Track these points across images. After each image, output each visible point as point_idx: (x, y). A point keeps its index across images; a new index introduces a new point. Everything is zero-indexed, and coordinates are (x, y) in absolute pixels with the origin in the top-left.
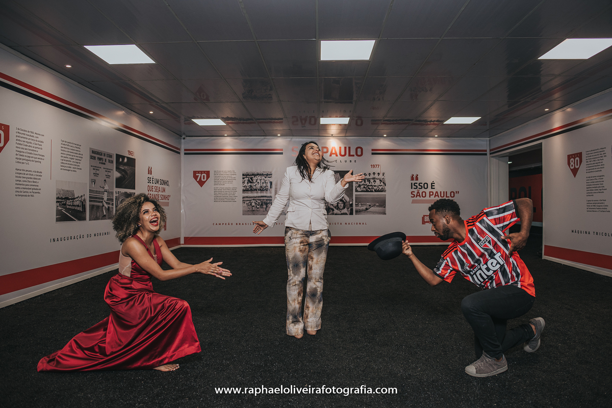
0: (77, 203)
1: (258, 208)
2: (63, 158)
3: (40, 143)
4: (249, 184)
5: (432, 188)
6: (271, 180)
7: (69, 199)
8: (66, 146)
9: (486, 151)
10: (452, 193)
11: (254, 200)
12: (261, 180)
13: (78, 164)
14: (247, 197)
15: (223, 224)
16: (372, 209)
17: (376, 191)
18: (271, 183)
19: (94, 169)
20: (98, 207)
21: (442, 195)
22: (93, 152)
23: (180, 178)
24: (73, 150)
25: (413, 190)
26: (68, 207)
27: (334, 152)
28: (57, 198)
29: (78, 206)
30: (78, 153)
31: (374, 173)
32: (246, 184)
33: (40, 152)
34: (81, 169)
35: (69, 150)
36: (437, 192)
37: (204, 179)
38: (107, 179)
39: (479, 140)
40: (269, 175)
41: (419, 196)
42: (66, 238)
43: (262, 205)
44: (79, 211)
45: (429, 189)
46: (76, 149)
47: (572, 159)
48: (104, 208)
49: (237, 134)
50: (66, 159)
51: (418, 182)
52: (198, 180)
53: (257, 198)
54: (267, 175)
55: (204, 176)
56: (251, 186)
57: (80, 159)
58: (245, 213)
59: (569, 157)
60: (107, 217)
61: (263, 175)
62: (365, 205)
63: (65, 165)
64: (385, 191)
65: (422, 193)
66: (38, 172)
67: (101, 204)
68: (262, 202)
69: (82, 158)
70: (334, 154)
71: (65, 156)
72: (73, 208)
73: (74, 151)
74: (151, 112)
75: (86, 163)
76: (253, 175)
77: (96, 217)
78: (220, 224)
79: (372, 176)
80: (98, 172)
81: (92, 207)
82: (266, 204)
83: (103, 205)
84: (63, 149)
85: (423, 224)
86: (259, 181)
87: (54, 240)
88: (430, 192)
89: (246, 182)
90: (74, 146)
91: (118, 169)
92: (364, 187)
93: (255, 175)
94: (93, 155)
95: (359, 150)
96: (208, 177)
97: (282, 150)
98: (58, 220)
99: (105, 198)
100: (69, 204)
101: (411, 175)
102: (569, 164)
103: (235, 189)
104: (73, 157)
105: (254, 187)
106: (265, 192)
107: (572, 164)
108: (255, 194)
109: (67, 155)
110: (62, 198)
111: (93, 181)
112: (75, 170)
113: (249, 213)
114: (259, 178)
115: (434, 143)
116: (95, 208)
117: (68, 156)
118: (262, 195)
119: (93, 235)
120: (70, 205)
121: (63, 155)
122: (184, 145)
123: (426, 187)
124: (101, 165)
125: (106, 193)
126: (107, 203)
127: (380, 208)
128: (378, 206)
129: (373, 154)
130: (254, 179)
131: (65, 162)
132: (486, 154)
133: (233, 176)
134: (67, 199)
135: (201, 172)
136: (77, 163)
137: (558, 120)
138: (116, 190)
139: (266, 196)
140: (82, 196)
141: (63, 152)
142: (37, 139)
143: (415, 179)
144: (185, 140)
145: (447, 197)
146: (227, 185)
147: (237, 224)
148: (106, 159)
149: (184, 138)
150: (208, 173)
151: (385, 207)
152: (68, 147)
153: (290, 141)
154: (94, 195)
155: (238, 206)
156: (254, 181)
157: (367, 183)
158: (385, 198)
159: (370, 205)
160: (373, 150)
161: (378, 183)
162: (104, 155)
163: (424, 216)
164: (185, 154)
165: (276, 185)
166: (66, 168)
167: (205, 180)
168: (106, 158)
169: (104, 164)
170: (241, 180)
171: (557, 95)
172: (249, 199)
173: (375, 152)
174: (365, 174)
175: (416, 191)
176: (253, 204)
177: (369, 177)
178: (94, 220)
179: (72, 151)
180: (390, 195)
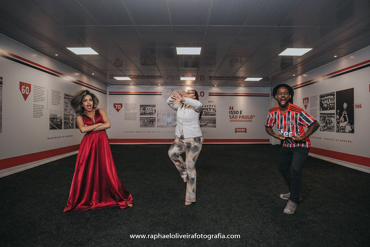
1: (148, 124)
2: (52, 99)
3: (43, 92)
4: (144, 111)
5: (240, 114)
6: (155, 108)
7: (55, 119)
8: (54, 93)
9: (269, 94)
10: (251, 117)
11: (146, 119)
12: (150, 109)
13: (59, 101)
14: (142, 118)
15: (129, 132)
16: (209, 124)
17: (211, 115)
18: (155, 110)
20: (68, 122)
21: (246, 118)
22: (66, 95)
23: (107, 107)
25: (231, 115)
26: (54, 122)
28: (50, 118)
29: (59, 122)
30: (59, 96)
31: (210, 106)
32: (142, 111)
33: (43, 96)
34: (60, 104)
35: (55, 95)
36: (243, 116)
37: (119, 108)
38: (71, 109)
39: (266, 88)
41: (234, 118)
42: (54, 138)
43: (150, 122)
44: (59, 124)
45: (239, 114)
47: (305, 101)
49: (137, 84)
50: (54, 99)
51: (233, 110)
52: (116, 108)
53: (148, 118)
54: (153, 106)
55: (119, 106)
56: (144, 112)
58: (141, 126)
59: (304, 99)
60: (71, 128)
61: (151, 106)
62: (205, 122)
63: (53, 102)
64: (216, 115)
65: (235, 116)
66: (42, 106)
68: (150, 120)
69: (61, 98)
72: (57, 123)
73: (57, 95)
74: (93, 74)
75: (62, 101)
76: (146, 106)
77: (67, 127)
78: (128, 132)
79: (209, 107)
80: (67, 105)
81: (65, 122)
82: (153, 121)
83: (70, 122)
84: (52, 94)
85: (235, 132)
86: (148, 109)
87: (49, 138)
88: (239, 116)
89: (142, 110)
90: (57, 92)
92: (205, 113)
93: (147, 106)
94: (66, 97)
95: (202, 93)
96: (121, 107)
97: (161, 93)
98: (51, 129)
99: (71, 118)
101: (229, 107)
102: (304, 103)
103: (136, 114)
104: (57, 98)
105: (146, 112)
106: (152, 115)
107: (305, 103)
108: (147, 116)
110: (52, 118)
111: (65, 110)
112: (58, 104)
113: (144, 126)
114: (149, 107)
115: (242, 90)
116: (66, 123)
117: (55, 98)
118: (150, 116)
119: (65, 137)
121: (53, 97)
122: (109, 89)
123: (237, 113)
125: (71, 115)
126: (72, 121)
127: (213, 124)
128: (212, 123)
129: (209, 95)
130: (146, 108)
131: (53, 101)
132: (269, 96)
133: (135, 107)
134: (54, 118)
135: (118, 104)
137: (299, 80)
139: (152, 117)
140: (60, 117)
142: (42, 90)
143: (231, 109)
144: (109, 87)
145: (248, 118)
146: (132, 111)
147: (137, 132)
149: (109, 86)
150: (121, 105)
151: (215, 124)
152: (55, 93)
153: (165, 88)
154: (66, 116)
155: (138, 122)
156: (146, 109)
157: (206, 111)
158: (216, 119)
159: (208, 123)
160: (209, 93)
161: (212, 110)
162: (71, 97)
163: (236, 128)
164: (109, 94)
165: (158, 112)
166: (54, 104)
167: (120, 108)
170: (139, 109)
171: (299, 68)
172: (143, 119)
173: (211, 94)
174: (205, 106)
175: (232, 115)
176: (146, 121)
177: (207, 108)
178: (66, 129)
180: (218, 118)
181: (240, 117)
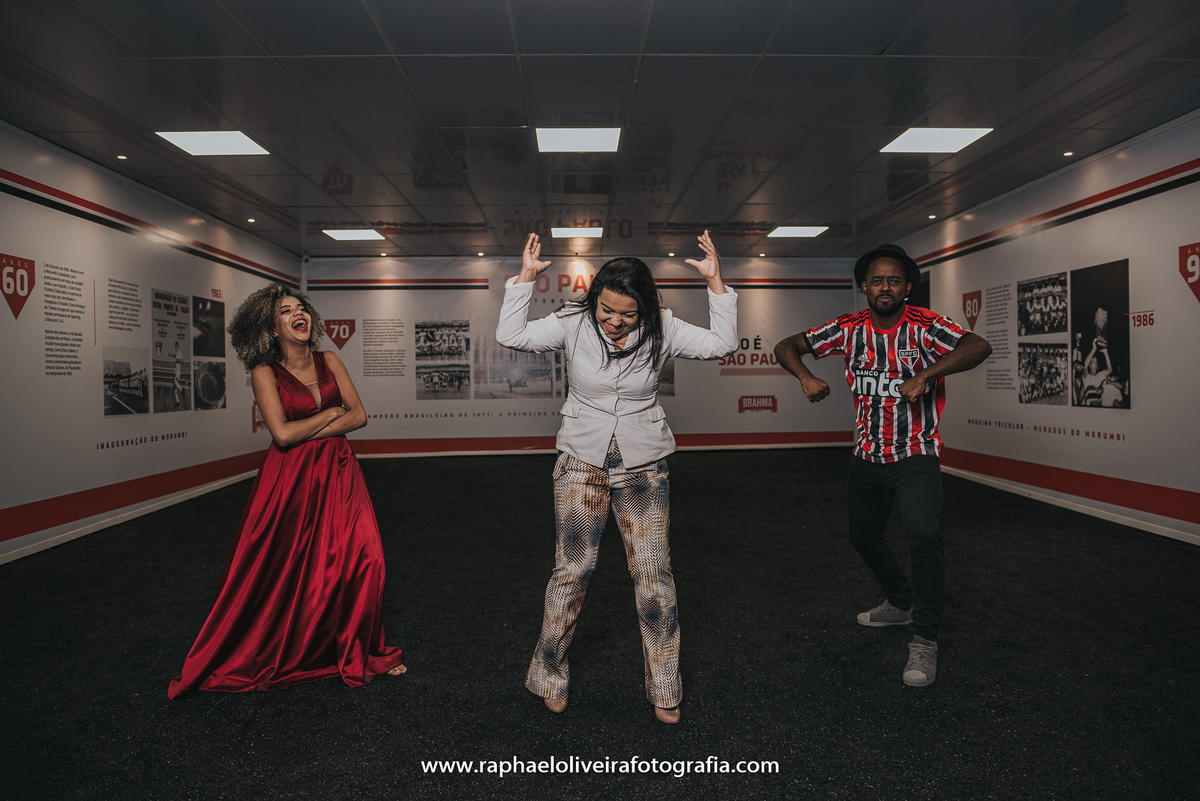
0: (134, 384)
1: (445, 387)
2: (111, 309)
3: (78, 286)
4: (428, 344)
5: (756, 348)
6: (467, 335)
7: (123, 378)
8: (116, 289)
11: (436, 372)
12: (448, 335)
13: (135, 318)
14: (424, 367)
15: (381, 416)
18: (468, 341)
19: (159, 325)
22: (158, 295)
24: (127, 294)
26: (121, 390)
27: (580, 284)
28: (105, 376)
29: (136, 388)
30: (134, 298)
32: (422, 343)
33: (79, 301)
34: (139, 326)
35: (121, 295)
36: (764, 355)
37: (344, 334)
38: (179, 341)
40: (464, 326)
41: (734, 362)
42: (120, 443)
43: (451, 380)
44: (138, 397)
45: (751, 351)
46: (130, 292)
47: (969, 302)
48: (176, 390)
49: (400, 254)
50: (117, 310)
52: (334, 336)
53: (443, 369)
54: (460, 326)
55: (344, 329)
56: (431, 347)
57: (137, 308)
58: (421, 395)
59: (965, 297)
60: (181, 406)
61: (452, 326)
63: (115, 320)
65: (739, 356)
66: (76, 334)
67: (171, 385)
68: (452, 376)
69: (140, 306)
70: (580, 287)
71: (115, 304)
72: (129, 392)
73: (128, 297)
74: (251, 221)
75: (146, 315)
76: (434, 326)
77: (165, 407)
78: (375, 417)
80: (165, 329)
81: (157, 390)
82: (460, 379)
83: (175, 387)
84: (111, 293)
85: (740, 411)
86: (445, 337)
87: (102, 446)
88: (752, 355)
89: (422, 339)
90: (128, 287)
91: (196, 322)
93: (438, 327)
94: (158, 300)
96: (352, 331)
97: (486, 281)
98: (108, 412)
99: (178, 374)
100: (123, 385)
102: (965, 309)
103: (401, 353)
104: (128, 306)
105: (437, 349)
106: (456, 357)
107: (969, 309)
108: (439, 362)
109: (118, 302)
110: (112, 377)
111: (158, 345)
112: (130, 327)
113: (430, 396)
114: (446, 332)
115: (758, 267)
116: (162, 392)
117: (119, 305)
118: (452, 362)
119: (160, 438)
120: (124, 388)
121: (113, 304)
122: (307, 272)
123: (745, 346)
124: (170, 318)
125: (178, 365)
130: (438, 334)
131: (115, 315)
133: (398, 329)
134: (119, 377)
135: (340, 323)
136: (133, 315)
137: (950, 234)
138: (194, 359)
139: (458, 366)
140: (141, 372)
141: (112, 299)
142: (74, 280)
144: (309, 263)
146: (387, 346)
147: (406, 416)
148: (177, 307)
149: (307, 261)
150: (351, 324)
151: (672, 383)
152: (119, 290)
153: (501, 264)
154: (160, 368)
155: (409, 382)
156: (437, 338)
158: (673, 366)
162: (175, 300)
163: (742, 397)
164: (310, 288)
165: (477, 345)
166: (116, 326)
167: (347, 336)
168: (176, 304)
169: (175, 315)
170: (413, 337)
171: (949, 192)
172: (428, 371)
176: (436, 380)
178: (162, 411)
179: (125, 296)
181: (755, 358)
